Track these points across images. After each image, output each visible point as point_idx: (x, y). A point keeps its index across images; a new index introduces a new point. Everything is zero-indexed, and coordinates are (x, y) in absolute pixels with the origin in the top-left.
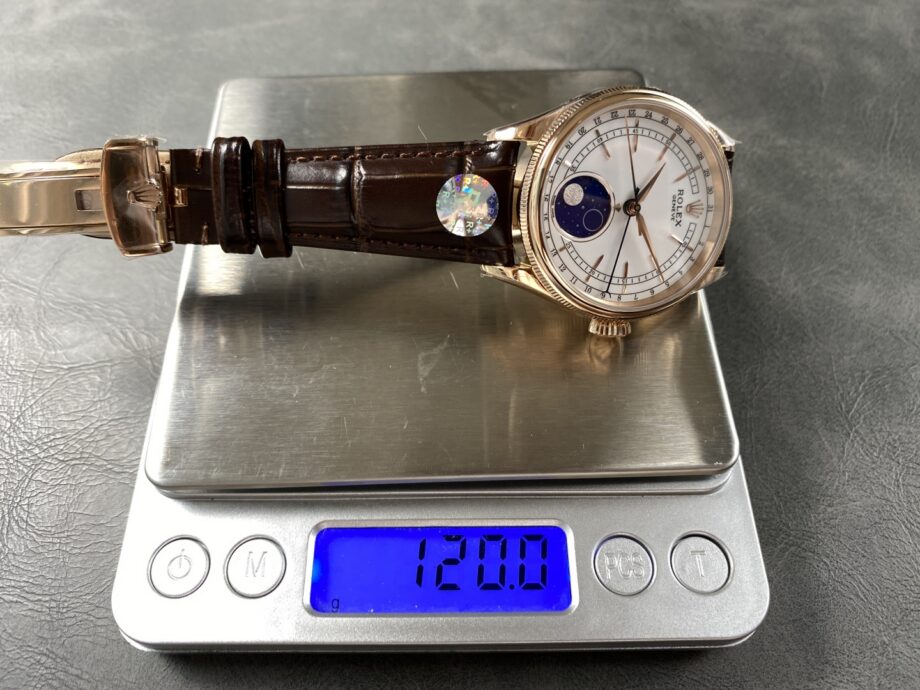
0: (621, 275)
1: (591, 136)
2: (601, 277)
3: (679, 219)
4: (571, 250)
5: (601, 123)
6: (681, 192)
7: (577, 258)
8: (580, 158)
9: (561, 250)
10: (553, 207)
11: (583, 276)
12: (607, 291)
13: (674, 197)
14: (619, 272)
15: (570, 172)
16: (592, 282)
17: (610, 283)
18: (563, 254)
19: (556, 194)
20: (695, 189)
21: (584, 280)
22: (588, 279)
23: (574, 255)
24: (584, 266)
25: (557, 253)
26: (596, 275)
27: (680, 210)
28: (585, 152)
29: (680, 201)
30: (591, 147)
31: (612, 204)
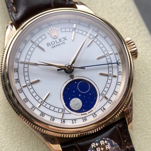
0: (104, 59)
1: (42, 109)
2: (111, 69)
3: (63, 39)
4: (104, 93)
5: (34, 106)
6: (48, 45)
7: (107, 87)
8: (56, 110)
9: (106, 98)
10: (87, 112)
11: (115, 80)
12: (117, 63)
13: (53, 47)
14: (104, 61)
15: (66, 112)
16: (115, 73)
17: (112, 64)
18: (108, 96)
19: (80, 114)
20: (43, 37)
21: (117, 79)
22: (115, 76)
23: (106, 89)
24: (109, 82)
25: (109, 100)
26: (111, 73)
27: (58, 41)
28: (52, 108)
29: (53, 43)
30: (48, 106)
31: (71, 80)
